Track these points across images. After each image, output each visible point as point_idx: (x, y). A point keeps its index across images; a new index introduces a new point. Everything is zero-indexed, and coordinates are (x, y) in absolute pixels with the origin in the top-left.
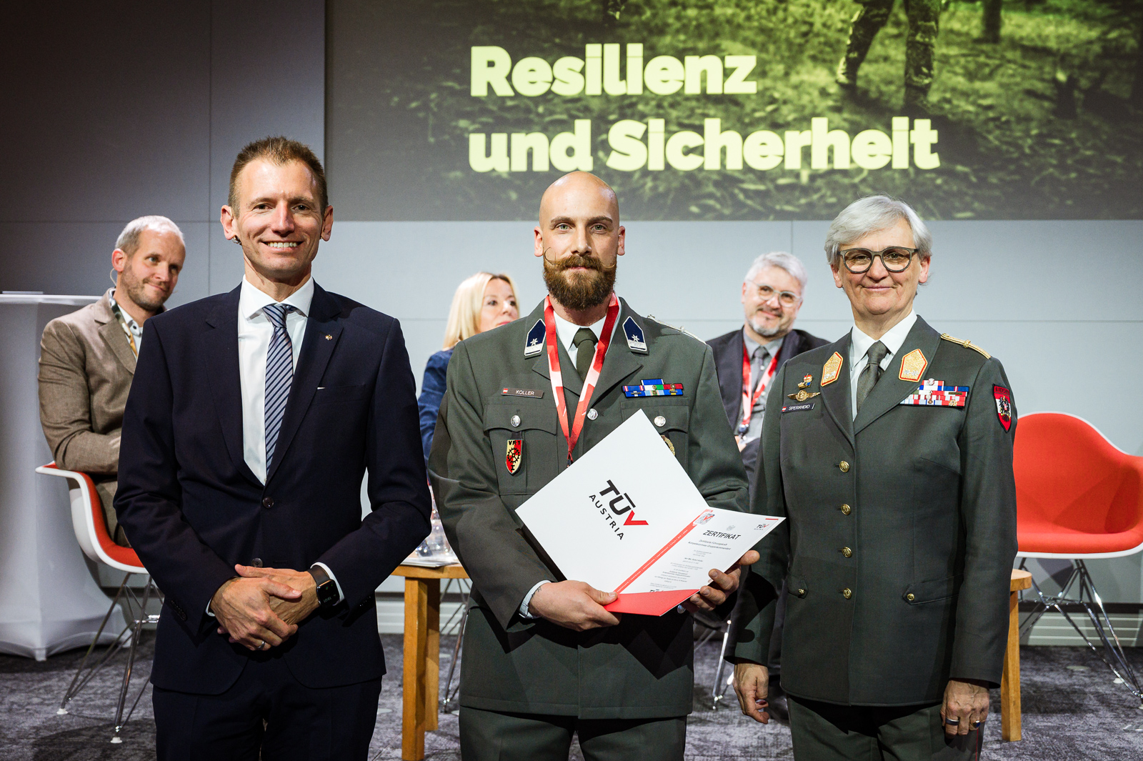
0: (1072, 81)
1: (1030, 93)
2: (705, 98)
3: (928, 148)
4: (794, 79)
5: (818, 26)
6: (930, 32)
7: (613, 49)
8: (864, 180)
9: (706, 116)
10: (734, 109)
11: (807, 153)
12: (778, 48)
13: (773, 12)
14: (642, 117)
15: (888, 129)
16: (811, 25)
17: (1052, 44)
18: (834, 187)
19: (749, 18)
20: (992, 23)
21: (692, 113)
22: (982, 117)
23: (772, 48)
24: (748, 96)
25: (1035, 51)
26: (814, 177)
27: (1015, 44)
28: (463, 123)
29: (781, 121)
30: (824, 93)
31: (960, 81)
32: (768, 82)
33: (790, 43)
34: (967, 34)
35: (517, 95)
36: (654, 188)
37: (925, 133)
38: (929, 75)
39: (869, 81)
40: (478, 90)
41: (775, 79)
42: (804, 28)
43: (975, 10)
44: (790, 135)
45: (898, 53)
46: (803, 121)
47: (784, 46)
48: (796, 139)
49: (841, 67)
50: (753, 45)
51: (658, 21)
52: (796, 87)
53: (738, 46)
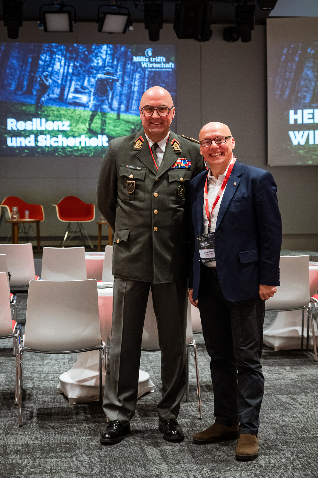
0: (135, 128)
1: (127, 131)
2: (59, 131)
3: (106, 142)
4: (77, 127)
5: (82, 116)
6: (105, 117)
7: (39, 120)
8: (92, 149)
9: (58, 134)
10: (65, 133)
11: (80, 143)
12: (74, 120)
13: (73, 112)
14: (45, 134)
15: (97, 137)
16: (81, 115)
17: (131, 120)
18: (86, 150)
19: (68, 114)
20: (118, 116)
21: (56, 134)
22: (117, 135)
23: (73, 120)
24: (68, 131)
25: (128, 122)
26: (82, 148)
27: (123, 120)
28: (6, 135)
29: (75, 135)
30: (84, 130)
31: (112, 128)
32: (72, 127)
33: (76, 120)
34: (113, 118)
35: (18, 130)
36: (48, 150)
37: (105, 138)
38: (105, 126)
39: (93, 127)
40: (9, 128)
41: (73, 127)
42: (79, 116)
43: (115, 113)
44: (77, 138)
45: (99, 122)
46: (79, 136)
47: (75, 120)
48: (78, 140)
49: (87, 124)
50: (69, 119)
51: (48, 114)
52: (78, 129)
53: (65, 119)
